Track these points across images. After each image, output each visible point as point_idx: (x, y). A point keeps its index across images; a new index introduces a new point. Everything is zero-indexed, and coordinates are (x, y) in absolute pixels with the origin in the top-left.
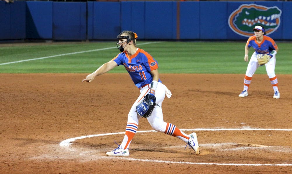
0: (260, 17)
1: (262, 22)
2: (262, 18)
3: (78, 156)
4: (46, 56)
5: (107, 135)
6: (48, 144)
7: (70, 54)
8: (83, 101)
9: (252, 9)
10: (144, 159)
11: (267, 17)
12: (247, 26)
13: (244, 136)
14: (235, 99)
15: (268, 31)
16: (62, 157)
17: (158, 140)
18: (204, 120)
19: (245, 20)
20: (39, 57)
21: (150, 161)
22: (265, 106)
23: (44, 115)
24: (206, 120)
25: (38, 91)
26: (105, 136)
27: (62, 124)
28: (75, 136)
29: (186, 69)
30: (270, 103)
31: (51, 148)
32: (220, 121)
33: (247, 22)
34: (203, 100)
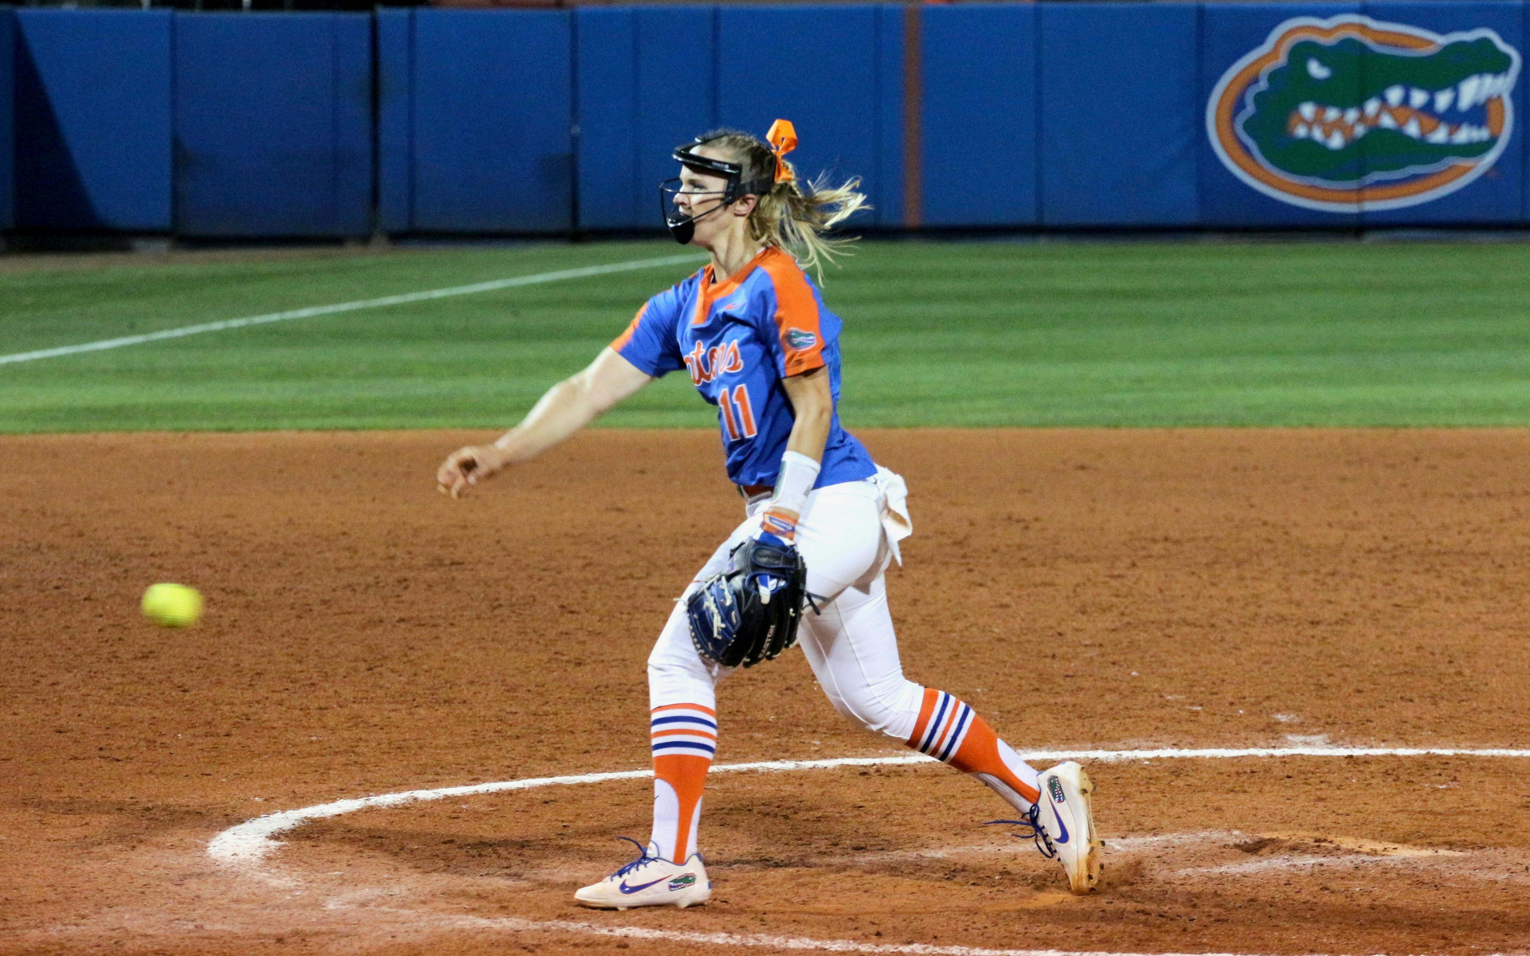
0: (1395, 95)
1: (1406, 122)
2: (1406, 101)
3: (314, 915)
4: (132, 329)
5: (489, 794)
6: (142, 848)
7: (275, 317)
8: (348, 593)
9: (1348, 43)
10: (703, 930)
11: (1432, 90)
12: (1321, 149)
13: (1290, 793)
14: (1241, 578)
15: (1439, 173)
16: (219, 926)
17: (786, 817)
18: (1059, 700)
19: (1307, 110)
20: (93, 339)
21: (736, 939)
22: (1415, 614)
23: (118, 680)
24: (1069, 699)
25: (81, 535)
26: (476, 795)
27: (222, 732)
28: (298, 800)
29: (954, 398)
30: (1448, 599)
31: (154, 873)
32: (1151, 706)
33: (1318, 120)
34: (1051, 584)
